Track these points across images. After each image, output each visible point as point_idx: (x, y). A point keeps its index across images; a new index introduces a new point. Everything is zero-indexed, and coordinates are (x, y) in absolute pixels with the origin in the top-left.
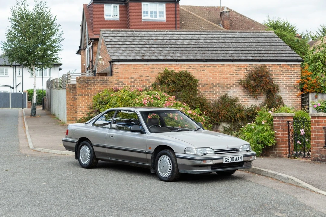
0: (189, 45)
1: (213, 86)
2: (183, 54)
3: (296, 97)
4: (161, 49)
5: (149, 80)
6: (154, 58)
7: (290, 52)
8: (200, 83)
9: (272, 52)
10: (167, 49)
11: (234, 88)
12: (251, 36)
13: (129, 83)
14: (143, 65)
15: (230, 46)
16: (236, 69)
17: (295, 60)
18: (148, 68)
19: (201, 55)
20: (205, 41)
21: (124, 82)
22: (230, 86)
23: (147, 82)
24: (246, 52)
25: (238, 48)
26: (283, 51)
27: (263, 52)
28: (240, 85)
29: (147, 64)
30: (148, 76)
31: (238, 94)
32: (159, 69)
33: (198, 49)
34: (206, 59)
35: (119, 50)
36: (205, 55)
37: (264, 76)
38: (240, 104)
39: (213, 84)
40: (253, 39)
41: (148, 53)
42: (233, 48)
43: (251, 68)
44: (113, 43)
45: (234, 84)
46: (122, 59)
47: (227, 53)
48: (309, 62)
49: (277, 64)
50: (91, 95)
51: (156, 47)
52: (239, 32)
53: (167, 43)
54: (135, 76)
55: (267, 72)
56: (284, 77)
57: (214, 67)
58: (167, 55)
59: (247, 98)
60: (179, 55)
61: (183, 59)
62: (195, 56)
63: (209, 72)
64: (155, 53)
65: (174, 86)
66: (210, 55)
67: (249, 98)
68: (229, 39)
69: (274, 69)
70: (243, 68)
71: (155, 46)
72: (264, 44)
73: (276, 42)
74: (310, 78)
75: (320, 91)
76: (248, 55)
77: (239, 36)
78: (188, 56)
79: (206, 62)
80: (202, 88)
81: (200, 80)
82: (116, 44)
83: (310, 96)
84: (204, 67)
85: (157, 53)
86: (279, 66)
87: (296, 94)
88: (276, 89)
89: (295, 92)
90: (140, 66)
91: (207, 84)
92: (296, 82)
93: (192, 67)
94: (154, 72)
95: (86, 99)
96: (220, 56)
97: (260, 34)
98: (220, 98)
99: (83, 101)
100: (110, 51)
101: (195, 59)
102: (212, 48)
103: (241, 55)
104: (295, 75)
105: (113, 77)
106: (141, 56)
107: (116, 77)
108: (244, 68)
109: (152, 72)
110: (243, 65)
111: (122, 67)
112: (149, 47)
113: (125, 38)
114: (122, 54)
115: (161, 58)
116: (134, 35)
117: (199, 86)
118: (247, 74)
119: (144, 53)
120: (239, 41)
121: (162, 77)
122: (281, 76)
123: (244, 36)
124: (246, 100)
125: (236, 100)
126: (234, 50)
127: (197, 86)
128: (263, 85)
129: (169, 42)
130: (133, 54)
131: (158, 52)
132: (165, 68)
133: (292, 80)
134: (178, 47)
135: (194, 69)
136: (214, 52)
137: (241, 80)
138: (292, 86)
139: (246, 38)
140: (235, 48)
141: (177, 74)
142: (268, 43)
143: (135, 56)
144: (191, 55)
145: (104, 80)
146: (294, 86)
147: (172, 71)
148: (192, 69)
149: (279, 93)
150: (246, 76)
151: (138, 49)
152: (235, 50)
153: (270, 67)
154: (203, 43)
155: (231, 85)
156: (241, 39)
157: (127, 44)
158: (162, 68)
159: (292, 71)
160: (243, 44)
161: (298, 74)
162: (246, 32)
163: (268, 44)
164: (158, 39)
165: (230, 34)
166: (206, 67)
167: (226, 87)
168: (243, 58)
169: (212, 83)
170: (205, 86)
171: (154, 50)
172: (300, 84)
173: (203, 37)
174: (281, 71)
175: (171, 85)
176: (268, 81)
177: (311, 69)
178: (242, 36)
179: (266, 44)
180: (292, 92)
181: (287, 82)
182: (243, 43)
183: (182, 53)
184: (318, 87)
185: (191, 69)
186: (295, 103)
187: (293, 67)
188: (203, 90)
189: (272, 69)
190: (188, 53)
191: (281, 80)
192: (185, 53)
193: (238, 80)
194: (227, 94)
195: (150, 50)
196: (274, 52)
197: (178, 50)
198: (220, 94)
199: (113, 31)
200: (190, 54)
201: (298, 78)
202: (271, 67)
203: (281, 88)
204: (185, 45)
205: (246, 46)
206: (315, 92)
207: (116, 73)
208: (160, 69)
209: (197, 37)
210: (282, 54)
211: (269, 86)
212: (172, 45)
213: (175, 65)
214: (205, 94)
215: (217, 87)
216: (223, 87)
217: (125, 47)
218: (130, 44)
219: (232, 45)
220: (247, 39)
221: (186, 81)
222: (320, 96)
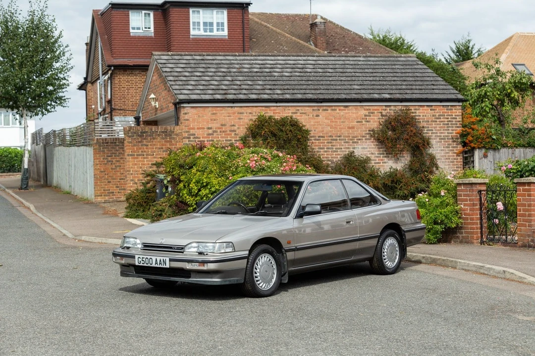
0: (291, 76)
1: (332, 139)
2: (286, 91)
3: (455, 155)
4: (250, 83)
5: (235, 131)
6: (242, 97)
7: (445, 87)
8: (312, 135)
9: (417, 87)
10: (260, 83)
11: (363, 142)
12: (382, 63)
13: (205, 136)
14: (227, 109)
15: (354, 78)
16: (367, 113)
17: (454, 99)
18: (234, 113)
19: (313, 92)
20: (314, 70)
21: (197, 134)
22: (358, 140)
23: (233, 134)
24: (379, 87)
25: (366, 80)
26: (433, 85)
27: (404, 87)
28: (372, 138)
29: (232, 107)
30: (233, 125)
31: (369, 151)
32: (250, 113)
33: (306, 83)
34: (322, 99)
35: (187, 85)
36: (318, 92)
37: (407, 124)
38: (373, 166)
39: (332, 137)
40: (386, 66)
41: (231, 89)
42: (359, 81)
43: (389, 111)
44: (176, 74)
45: (364, 137)
46: (195, 100)
47: (351, 89)
48: (471, 101)
49: (427, 106)
50: (147, 155)
51: (243, 81)
52: (364, 57)
53: (258, 74)
54: (215, 125)
55: (413, 118)
56: (438, 124)
57: (332, 110)
58: (262, 92)
59: (383, 157)
60: (279, 92)
61: (286, 99)
62: (305, 94)
63: (326, 119)
64: (243, 89)
65: (273, 141)
66: (326, 92)
67: (385, 157)
68: (351, 67)
69: (422, 113)
70: (376, 112)
71: (241, 78)
72: (403, 75)
73: (421, 71)
74: (476, 126)
75: (491, 146)
76: (383, 92)
77: (365, 63)
78: (293, 94)
79: (321, 102)
80: (316, 143)
81: (312, 131)
82: (180, 76)
83: (477, 154)
84: (319, 110)
85: (245, 89)
86: (429, 108)
87: (455, 151)
88: (426, 143)
89: (454, 147)
90: (221, 110)
91: (322, 137)
92: (454, 132)
93: (301, 111)
94: (241, 118)
95: (140, 161)
96: (342, 94)
97: (396, 59)
98: (343, 157)
99: (136, 164)
100: (174, 87)
101: (304, 98)
102: (327, 81)
103: (372, 91)
104: (453, 121)
105: (181, 127)
106: (223, 94)
107: (186, 126)
108: (378, 112)
109: (240, 119)
110: (376, 108)
111: (194, 111)
112: (232, 80)
113: (193, 65)
114: (192, 91)
115: (254, 97)
116: (205, 61)
117: (311, 140)
118: (382, 122)
119: (226, 89)
120: (366, 70)
121: (255, 126)
122: (434, 123)
123: (372, 63)
124: (382, 160)
125: (368, 160)
126: (361, 85)
127: (308, 140)
128: (408, 137)
129: (261, 72)
130: (210, 92)
131: (247, 87)
132: (259, 113)
133: (449, 130)
134: (276, 81)
135: (303, 113)
136: (332, 87)
137: (373, 130)
138: (450, 139)
139: (375, 65)
140: (361, 81)
141: (276, 122)
142: (409, 73)
143: (213, 94)
144: (298, 92)
145: (166, 132)
146: (453, 139)
147: (270, 118)
148: (301, 113)
149: (431, 149)
150: (381, 124)
151: (216, 83)
152: (362, 83)
153: (416, 109)
154: (313, 74)
155: (359, 138)
156: (369, 67)
157: (197, 76)
158: (255, 112)
159: (449, 115)
160: (371, 75)
161: (458, 120)
162: (375, 57)
163: (410, 75)
164: (244, 68)
165: (351, 59)
166: (321, 111)
167: (351, 141)
168: (376, 96)
169: (330, 135)
170: (320, 140)
171: (240, 85)
172: (461, 136)
173: (310, 64)
174: (433, 116)
175: (269, 138)
176: (414, 131)
177: (476, 112)
178: (369, 63)
179: (407, 74)
180: (449, 147)
181: (442, 133)
182: (372, 73)
183: (284, 89)
184: (488, 140)
185: (298, 114)
186: (454, 165)
187: (450, 110)
188: (316, 146)
189: (419, 113)
190: (293, 89)
191: (432, 130)
192: (288, 89)
193: (369, 131)
194: (354, 152)
195: (234, 85)
196: (420, 87)
197: (277, 85)
198: (343, 151)
199: (172, 55)
200: (296, 91)
201: (458, 127)
202: (419, 109)
203: (433, 142)
204: (286, 76)
205: (378, 79)
206: (484, 147)
207: (184, 120)
208: (252, 113)
209: (302, 64)
210: (433, 89)
211: (416, 139)
212: (266, 76)
213: (275, 108)
214: (320, 152)
215: (338, 141)
216: (347, 141)
217: (196, 81)
218: (202, 76)
219: (357, 76)
220: (377, 67)
221: (292, 133)
222: (491, 154)
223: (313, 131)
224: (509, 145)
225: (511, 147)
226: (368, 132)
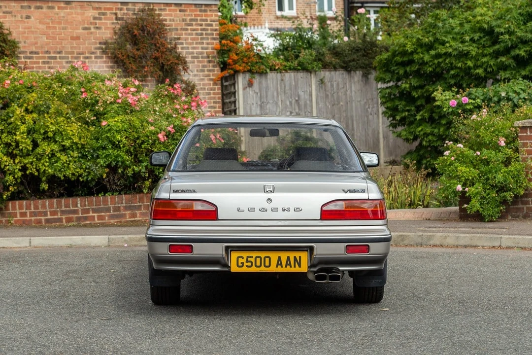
1: (50, 57)
3: (212, 82)
8: (22, 49)
11: (92, 62)
16: (95, 13)
22: (85, 58)
28: (104, 56)
37: (156, 33)
39: (50, 53)
43: (126, 12)
45: (93, 53)
49: (175, 4)
55: (161, 24)
56: (189, 34)
57: (48, 8)
63: (40, 22)
69: (169, 16)
70: (108, 12)
75: (259, 68)
80: (26, 63)
81: (21, 42)
83: (241, 81)
84: (30, 7)
86: (178, 8)
87: (212, 77)
89: (210, 71)
91: (35, 53)
92: (210, 46)
104: (208, 30)
108: (111, 13)
110: (108, 6)
118: (118, 29)
122: (184, 32)
128: (158, 54)
133: (203, 43)
137: (106, 43)
138: (205, 58)
146: (208, 57)
148: (4, 13)
150: (116, 33)
153: (161, 10)
155: (87, 55)
159: (203, 20)
161: (214, 27)
166: (32, 9)
169: (46, 50)
172: (218, 53)
180: (204, 71)
181: (194, 48)
184: (254, 59)
186: (210, 98)
187: (205, 11)
189: (165, 15)
201: (214, 39)
202: (164, 10)
206: (250, 71)
215: (58, 60)
216: (70, 60)
222: (257, 80)
223: (23, 43)
224: (277, 68)
225: (279, 71)
226: (98, 46)
